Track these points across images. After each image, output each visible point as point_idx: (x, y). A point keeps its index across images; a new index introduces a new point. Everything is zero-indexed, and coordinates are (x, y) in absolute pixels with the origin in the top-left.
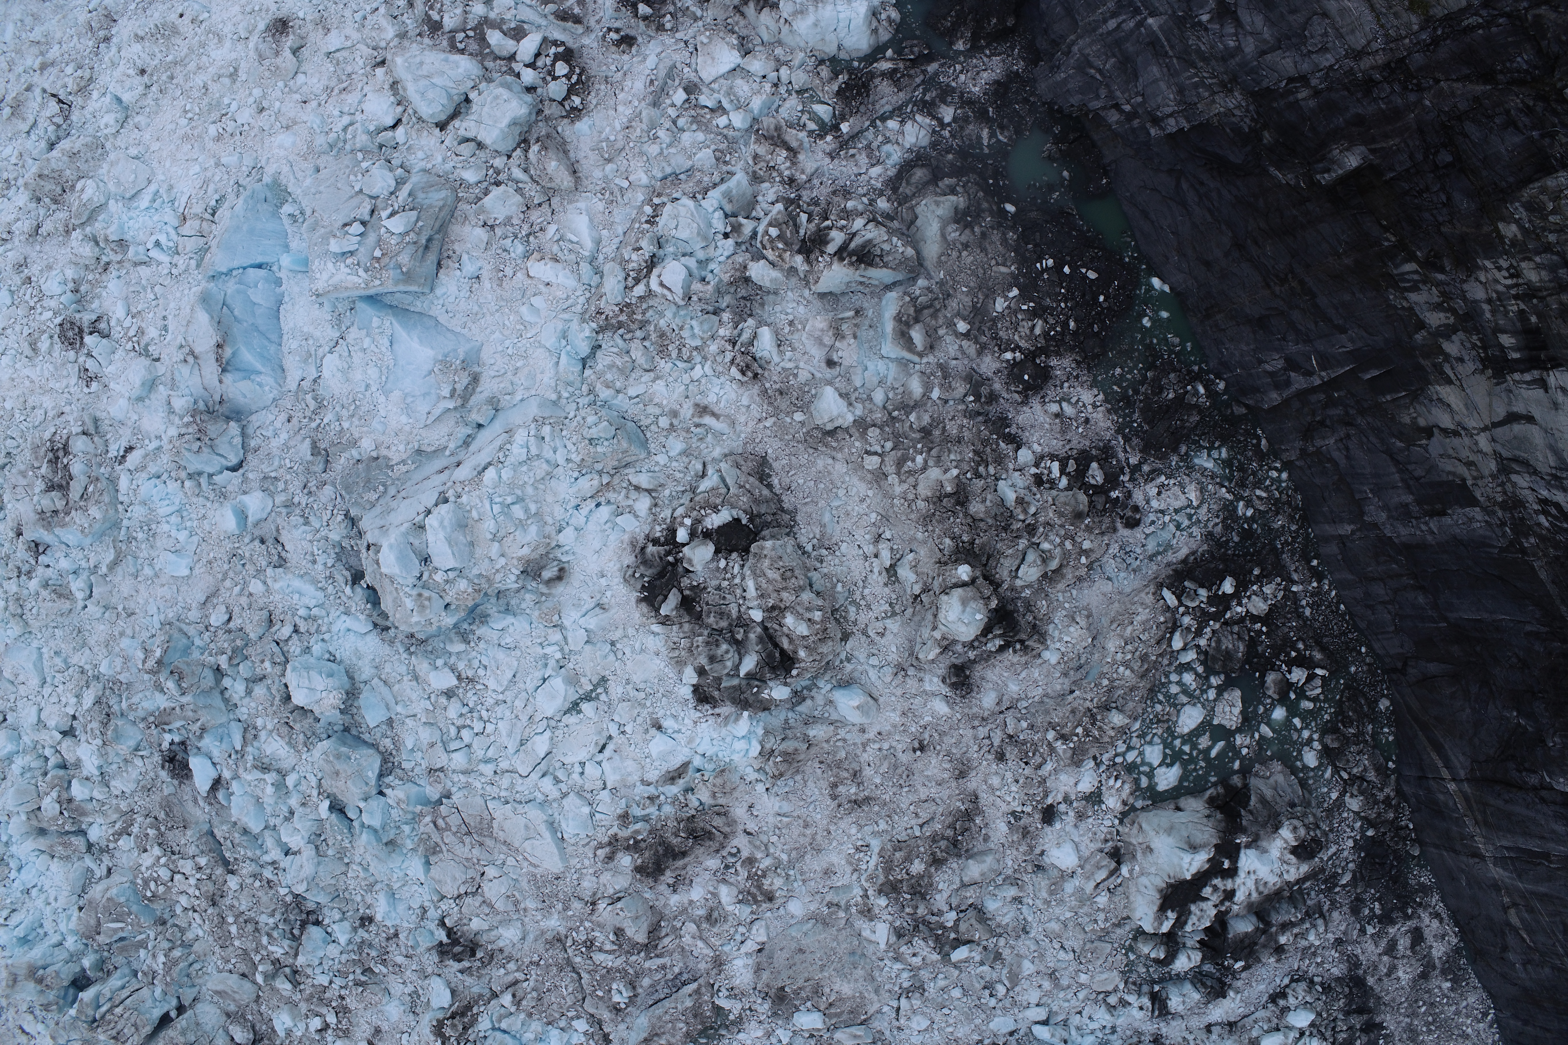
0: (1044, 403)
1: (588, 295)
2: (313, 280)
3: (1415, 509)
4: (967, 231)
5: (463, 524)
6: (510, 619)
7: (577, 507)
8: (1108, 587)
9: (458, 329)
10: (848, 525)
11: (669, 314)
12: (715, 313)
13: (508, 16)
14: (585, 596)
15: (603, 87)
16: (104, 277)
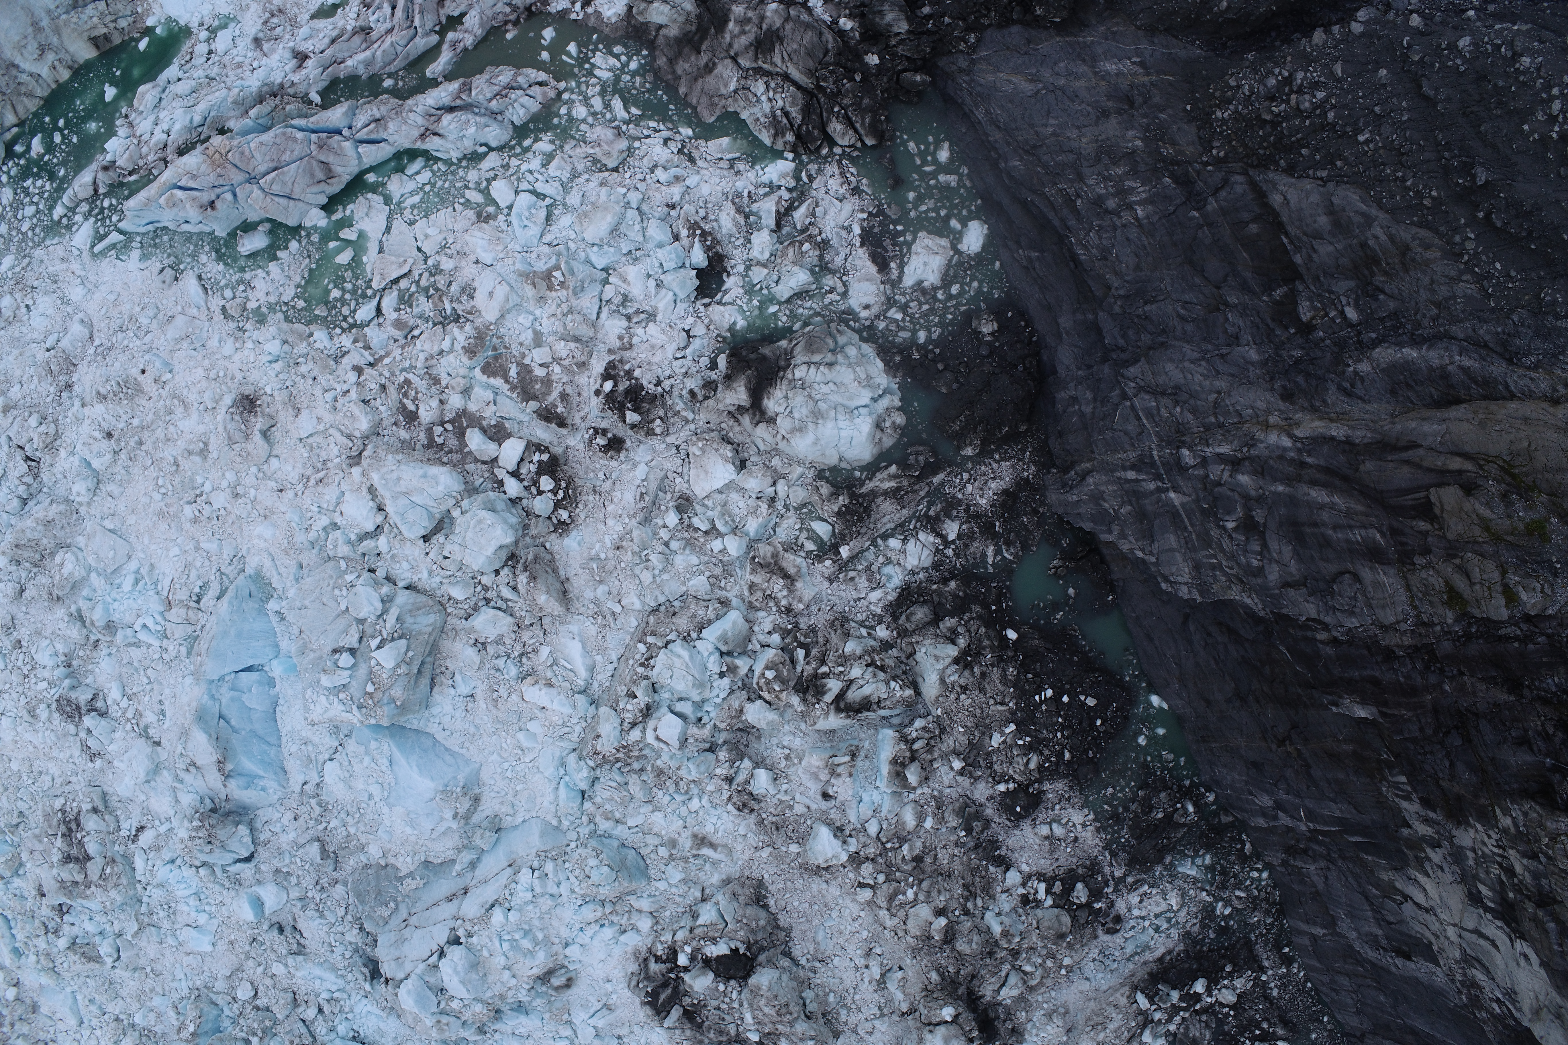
0: (1034, 826)
1: (584, 724)
2: (307, 709)
3: (1384, 942)
4: (967, 673)
5: (475, 965)
6: (523, 1019)
7: (581, 929)
8: (1085, 986)
9: (456, 749)
10: (841, 941)
11: (665, 757)
12: (711, 750)
13: (488, 412)
14: (593, 1000)
15: (591, 498)
16: (95, 654)
